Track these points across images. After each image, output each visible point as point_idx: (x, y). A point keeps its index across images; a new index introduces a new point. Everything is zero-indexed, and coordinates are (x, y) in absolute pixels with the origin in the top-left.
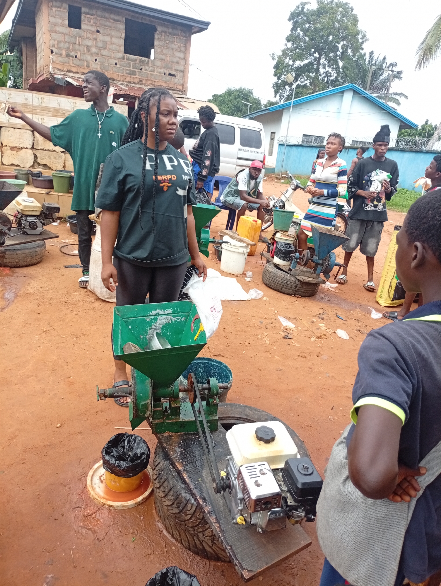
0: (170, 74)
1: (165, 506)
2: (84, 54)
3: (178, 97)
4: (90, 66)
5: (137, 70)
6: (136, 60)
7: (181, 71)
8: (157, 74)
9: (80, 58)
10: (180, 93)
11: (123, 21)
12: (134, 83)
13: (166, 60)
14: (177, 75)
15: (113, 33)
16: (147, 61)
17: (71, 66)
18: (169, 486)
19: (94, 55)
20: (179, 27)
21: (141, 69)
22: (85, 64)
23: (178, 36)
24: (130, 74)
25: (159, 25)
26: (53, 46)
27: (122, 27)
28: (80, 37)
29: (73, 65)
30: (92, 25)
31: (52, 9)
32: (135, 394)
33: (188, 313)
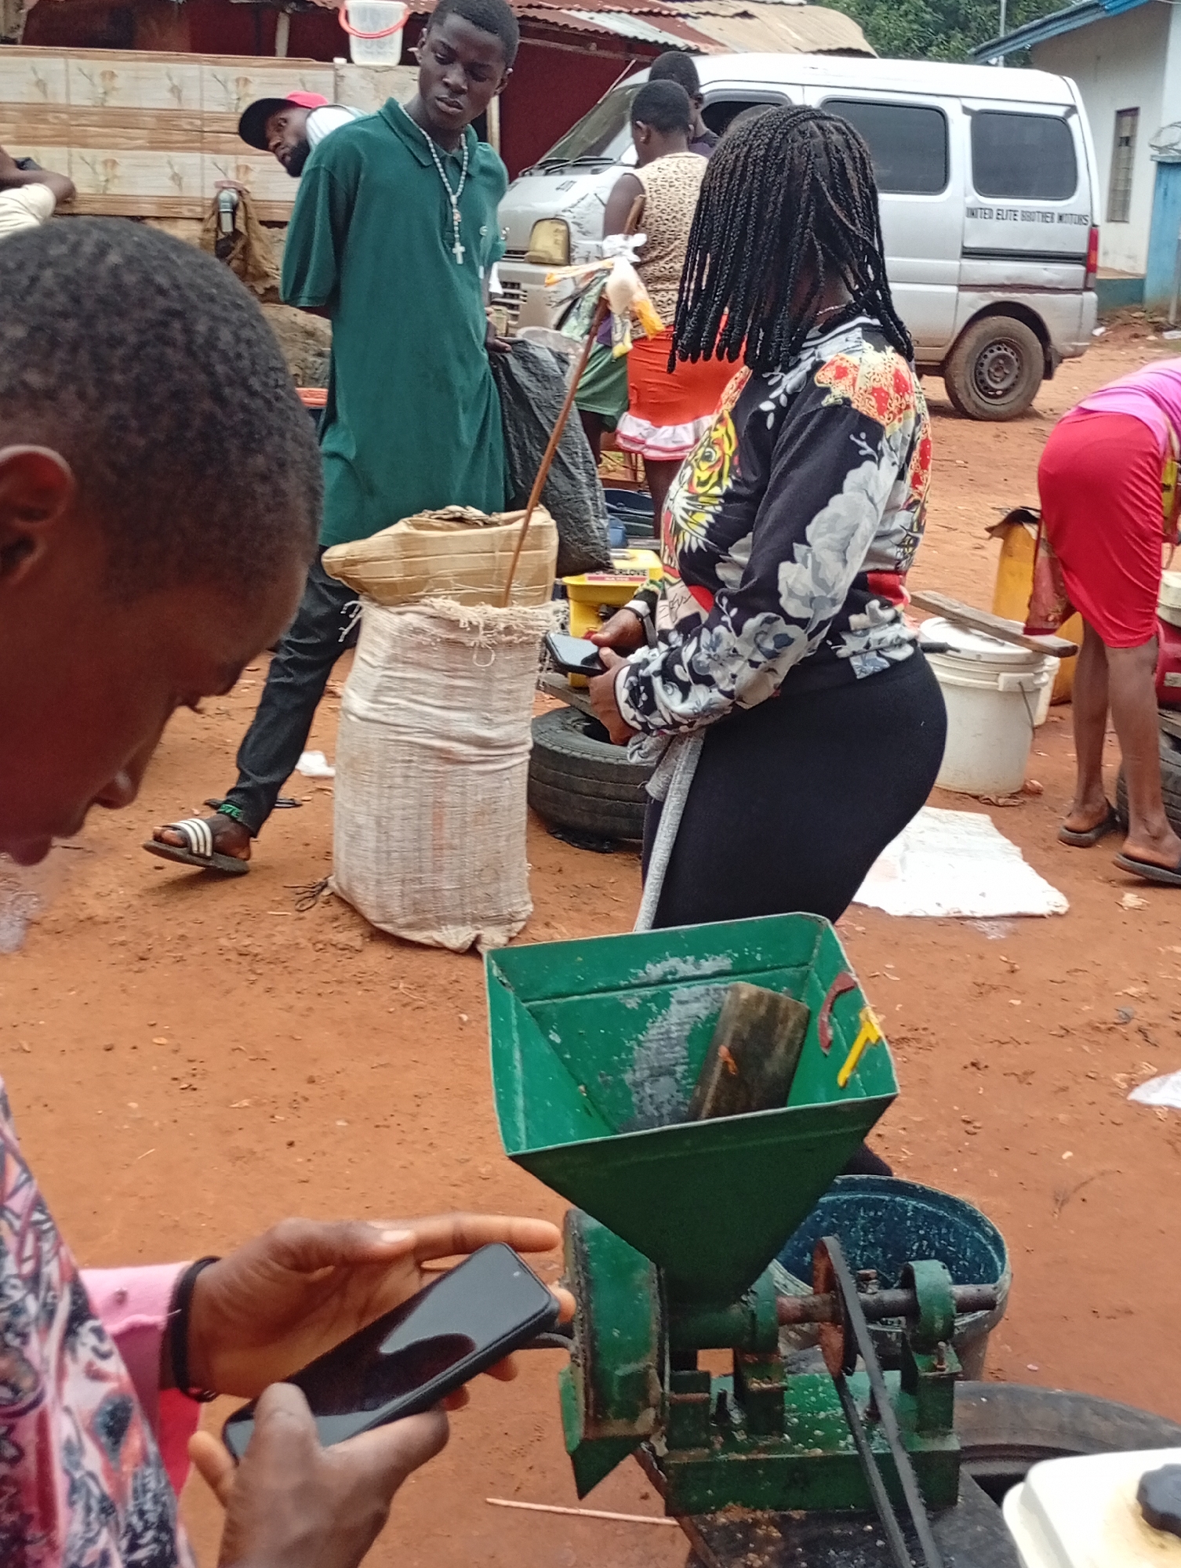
32: (590, 1328)
33: (803, 968)
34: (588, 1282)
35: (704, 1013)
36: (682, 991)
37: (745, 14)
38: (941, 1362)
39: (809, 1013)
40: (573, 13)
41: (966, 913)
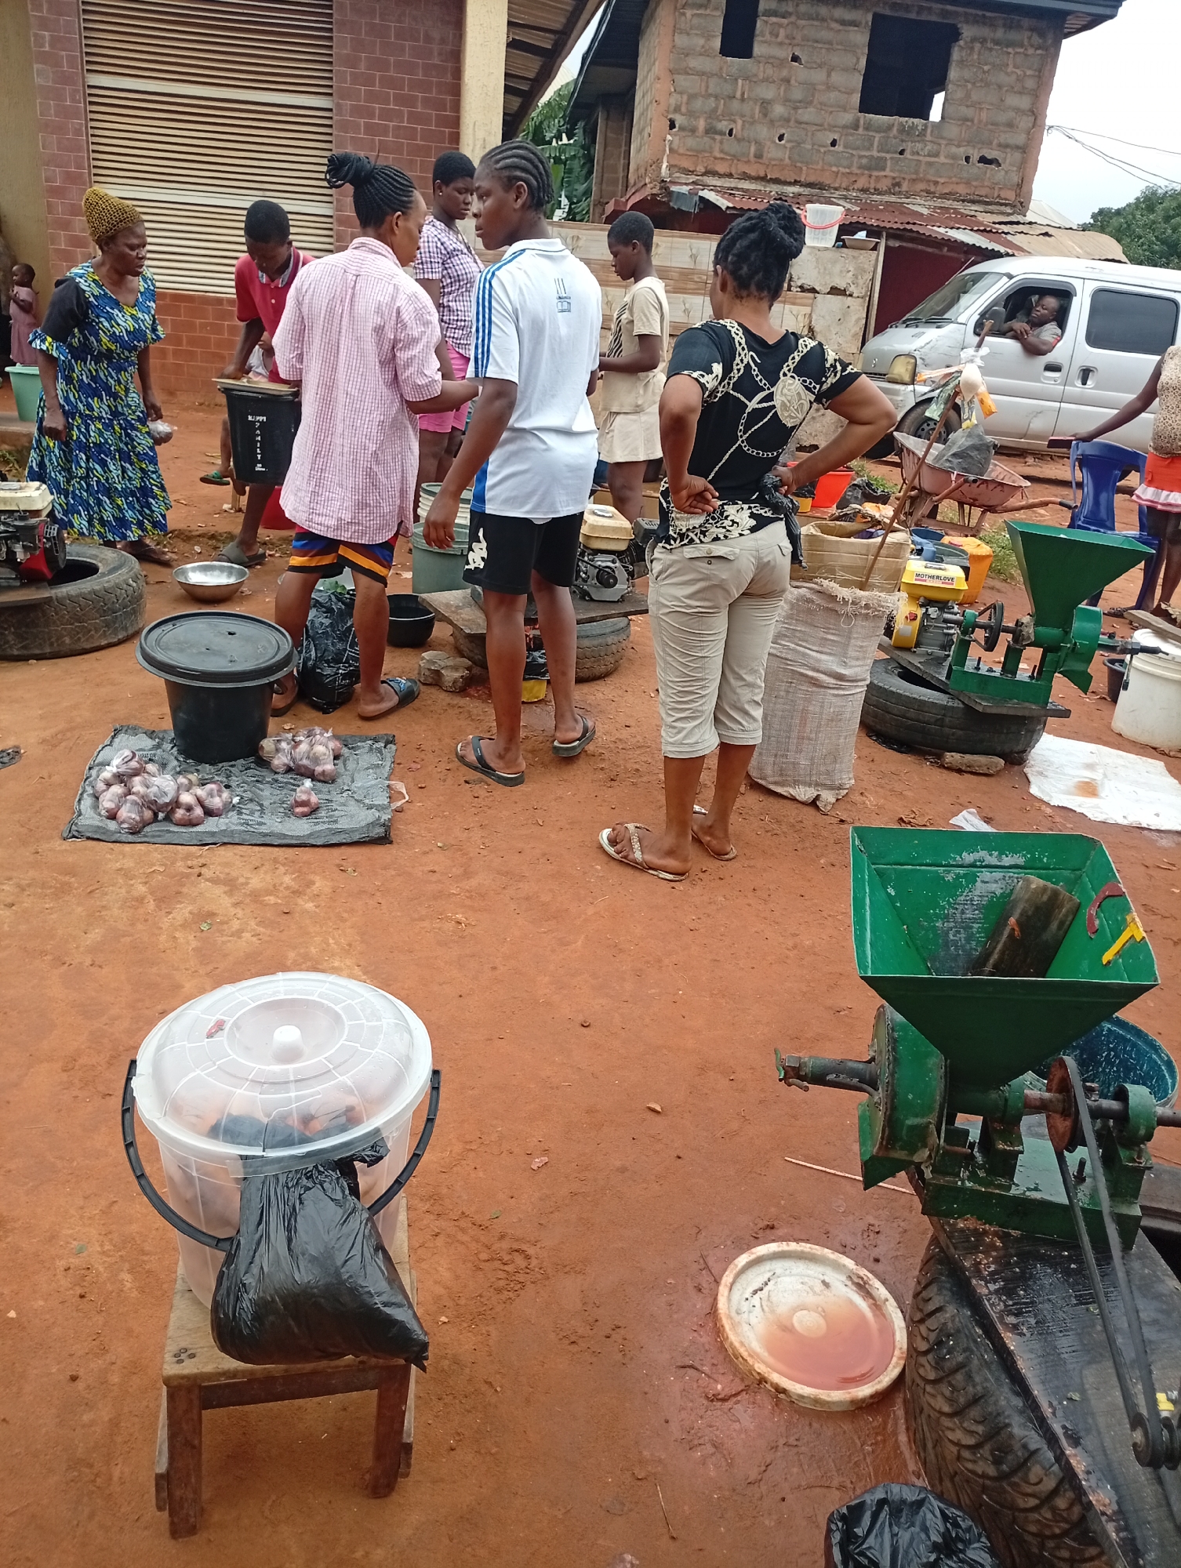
0: (983, 160)
1: (950, 1441)
2: (752, 123)
3: (1000, 223)
4: (765, 155)
5: (888, 156)
6: (890, 127)
7: (1018, 147)
8: (946, 161)
9: (739, 136)
10: (1009, 210)
11: (867, 23)
12: (878, 192)
13: (976, 121)
14: (1005, 159)
15: (835, 59)
16: (920, 128)
17: (716, 158)
18: (970, 1389)
19: (777, 124)
20: (1026, 22)
21: (902, 153)
22: (753, 149)
23: (1022, 45)
24: (869, 169)
25: (967, 22)
26: (677, 110)
27: (861, 38)
28: (746, 78)
29: (722, 156)
30: (781, 44)
31: (684, 14)
32: (893, 1090)
33: (1078, 872)
34: (895, 1059)
35: (999, 892)
36: (986, 875)
37: (1046, 234)
38: (1139, 1157)
39: (1080, 904)
40: (935, 228)
41: (1144, 825)
